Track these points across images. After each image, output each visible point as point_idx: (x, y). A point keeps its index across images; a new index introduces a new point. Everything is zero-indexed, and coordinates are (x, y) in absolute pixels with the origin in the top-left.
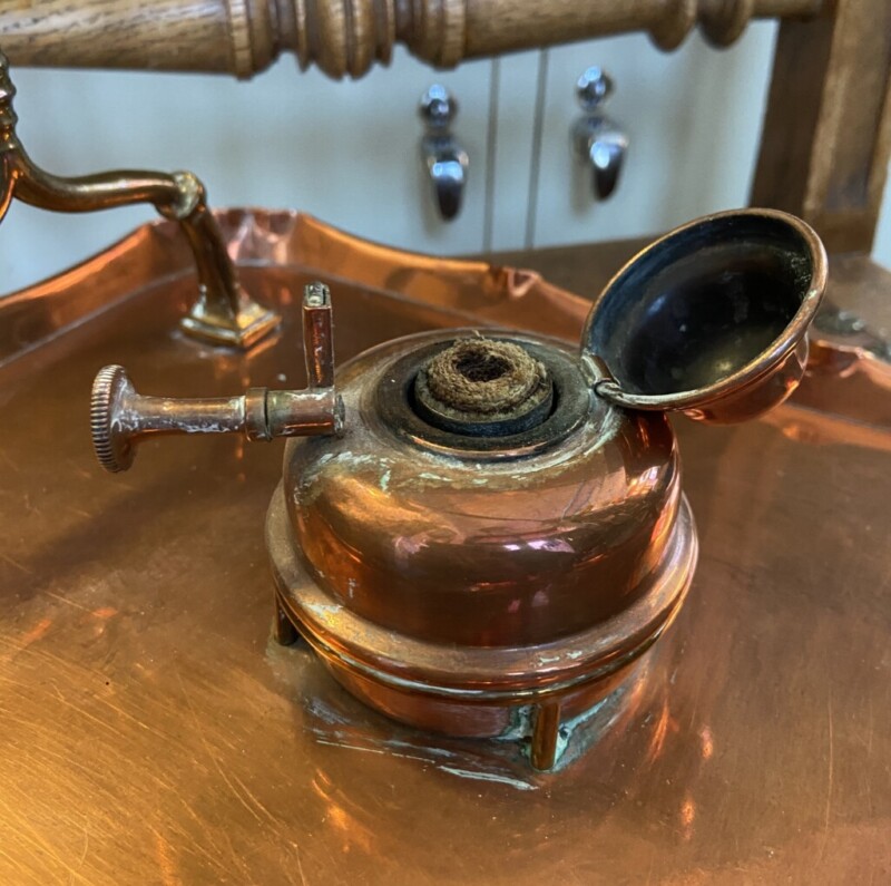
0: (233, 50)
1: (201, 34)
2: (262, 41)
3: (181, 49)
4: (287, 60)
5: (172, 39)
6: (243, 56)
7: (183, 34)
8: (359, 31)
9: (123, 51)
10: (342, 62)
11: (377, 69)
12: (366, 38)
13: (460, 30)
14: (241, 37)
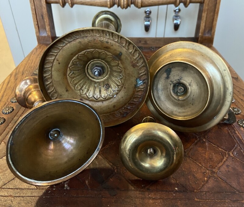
0: (107, 4)
1: (103, 2)
2: (112, 3)
3: (101, 4)
4: (116, 6)
5: (99, 3)
6: (109, 6)
7: (101, 2)
8: (125, 3)
9: (93, 4)
10: (123, 7)
11: (129, 7)
12: (126, 4)
13: (141, 3)
14: (109, 3)
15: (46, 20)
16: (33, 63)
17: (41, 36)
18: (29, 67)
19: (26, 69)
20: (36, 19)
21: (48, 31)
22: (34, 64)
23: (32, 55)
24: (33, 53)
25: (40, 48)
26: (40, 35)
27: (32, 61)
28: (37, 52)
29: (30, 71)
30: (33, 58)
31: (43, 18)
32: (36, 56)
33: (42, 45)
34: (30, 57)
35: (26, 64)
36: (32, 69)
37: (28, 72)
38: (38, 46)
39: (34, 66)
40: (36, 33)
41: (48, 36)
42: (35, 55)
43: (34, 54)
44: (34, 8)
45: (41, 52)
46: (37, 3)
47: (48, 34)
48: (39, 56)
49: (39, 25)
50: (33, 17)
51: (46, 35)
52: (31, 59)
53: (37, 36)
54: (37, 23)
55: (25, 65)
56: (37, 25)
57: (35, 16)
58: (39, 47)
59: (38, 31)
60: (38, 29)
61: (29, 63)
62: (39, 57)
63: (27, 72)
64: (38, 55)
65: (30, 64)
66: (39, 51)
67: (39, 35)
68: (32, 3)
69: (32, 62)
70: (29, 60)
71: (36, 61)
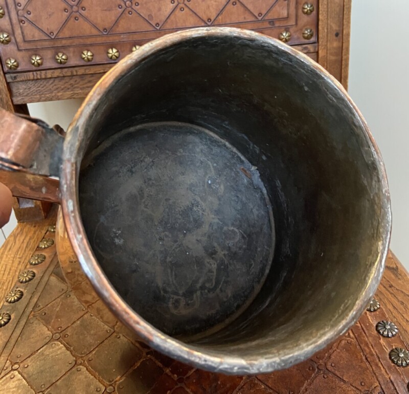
16: (6, 273)
17: (22, 209)
22: (9, 274)
23: (6, 253)
25: (23, 232)
26: (21, 207)
27: (4, 267)
28: (15, 243)
30: (7, 259)
32: (13, 256)
33: (25, 226)
38: (18, 227)
41: (35, 207)
42: (10, 253)
43: (10, 249)
45: (23, 242)
47: (35, 203)
48: (19, 253)
51: (33, 206)
58: (19, 229)
59: (16, 200)
62: (18, 256)
64: (18, 251)
66: (19, 240)
67: (18, 207)
69: (5, 271)
71: (12, 266)
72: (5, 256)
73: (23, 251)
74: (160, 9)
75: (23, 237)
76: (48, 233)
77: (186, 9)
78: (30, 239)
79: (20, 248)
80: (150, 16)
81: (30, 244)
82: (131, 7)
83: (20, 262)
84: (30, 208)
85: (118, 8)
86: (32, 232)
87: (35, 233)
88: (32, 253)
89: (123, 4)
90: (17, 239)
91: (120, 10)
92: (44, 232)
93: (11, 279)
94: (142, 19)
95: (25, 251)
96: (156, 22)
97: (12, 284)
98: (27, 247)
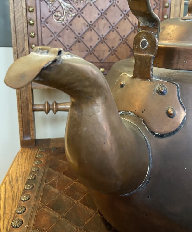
15: (32, 126)
16: (23, 168)
18: (21, 173)
19: (18, 175)
20: (22, 125)
21: (32, 136)
22: (25, 168)
23: (20, 160)
24: (20, 158)
25: (25, 152)
26: (24, 140)
27: (21, 165)
28: (23, 156)
29: (23, 177)
30: (21, 162)
31: (28, 124)
32: (24, 161)
33: (26, 149)
34: (18, 162)
35: (17, 170)
36: (25, 174)
37: (22, 178)
39: (25, 171)
40: (20, 138)
41: (31, 139)
42: (22, 159)
44: (21, 116)
45: (27, 155)
46: (24, 112)
47: (32, 137)
48: (27, 160)
49: (24, 131)
50: (19, 124)
52: (19, 164)
53: (21, 141)
54: (22, 129)
55: (15, 170)
56: (22, 130)
57: (22, 122)
58: (23, 150)
59: (23, 136)
60: (22, 134)
61: (19, 169)
62: (27, 161)
63: (20, 178)
64: (26, 159)
65: (21, 169)
66: (24, 154)
67: (22, 139)
68: (20, 112)
69: (22, 167)
70: (18, 166)
71: (25, 165)
72: (19, 161)
73: (29, 159)
74: (103, 54)
75: (26, 154)
76: (39, 152)
77: (114, 55)
78: (30, 154)
79: (26, 158)
80: (99, 56)
81: (31, 156)
82: (92, 51)
83: (29, 164)
84: (29, 140)
85: (86, 51)
86: (31, 152)
87: (32, 152)
88: (33, 160)
89: (89, 50)
90: (23, 154)
91: (87, 52)
92: (36, 151)
93: (27, 170)
94: (95, 57)
95: (30, 159)
96: (101, 59)
97: (28, 172)
98: (30, 157)
